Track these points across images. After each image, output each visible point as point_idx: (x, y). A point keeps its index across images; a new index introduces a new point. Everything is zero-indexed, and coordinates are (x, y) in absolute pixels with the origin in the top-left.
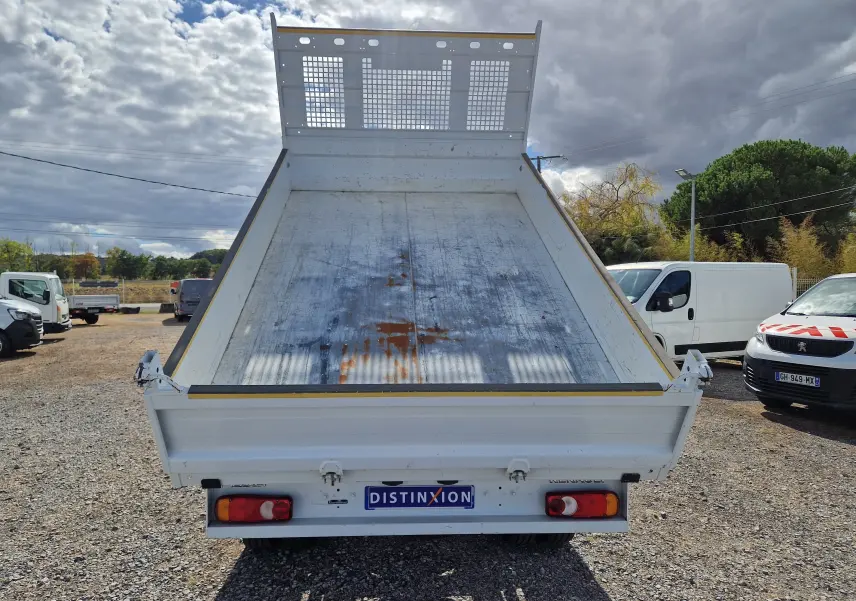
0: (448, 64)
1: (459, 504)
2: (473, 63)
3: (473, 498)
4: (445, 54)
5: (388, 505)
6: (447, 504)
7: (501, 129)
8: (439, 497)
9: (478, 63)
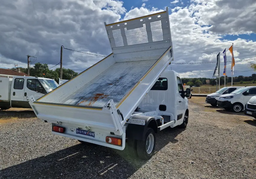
0: (144, 25)
1: (91, 136)
2: (151, 23)
3: (94, 135)
4: (143, 23)
5: (79, 133)
6: (89, 135)
7: (163, 40)
8: (88, 133)
9: (152, 23)
